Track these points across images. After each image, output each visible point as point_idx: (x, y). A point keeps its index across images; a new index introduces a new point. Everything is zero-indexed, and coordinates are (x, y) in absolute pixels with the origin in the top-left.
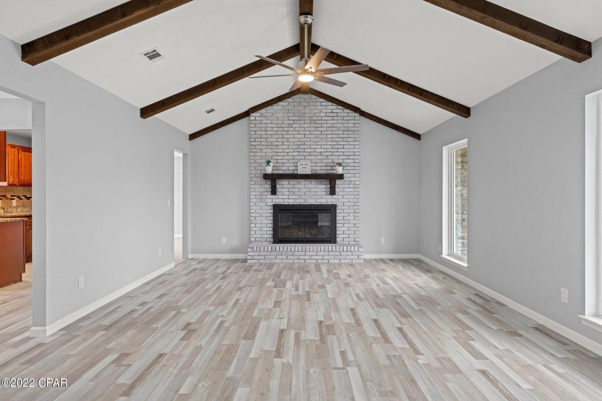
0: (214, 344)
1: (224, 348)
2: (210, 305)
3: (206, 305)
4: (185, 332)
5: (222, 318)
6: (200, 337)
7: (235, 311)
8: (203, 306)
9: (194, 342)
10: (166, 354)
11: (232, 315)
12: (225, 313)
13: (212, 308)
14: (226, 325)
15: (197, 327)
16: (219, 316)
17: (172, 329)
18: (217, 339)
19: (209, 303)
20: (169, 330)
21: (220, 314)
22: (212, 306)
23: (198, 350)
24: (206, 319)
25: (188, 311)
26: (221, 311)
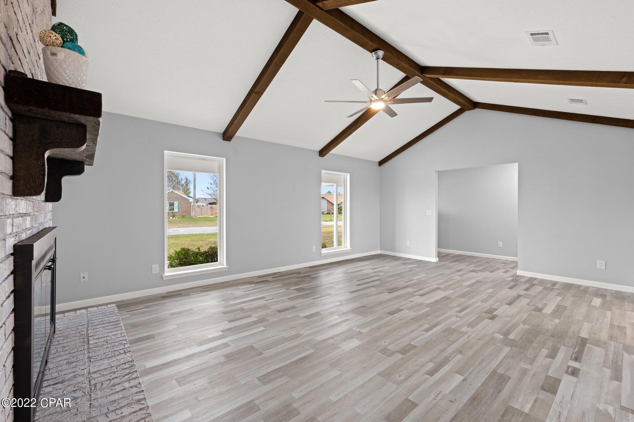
0: (473, 301)
1: (467, 297)
2: (464, 333)
3: (471, 335)
4: (494, 313)
5: (459, 315)
6: (482, 307)
7: (442, 318)
8: (474, 335)
9: (487, 305)
10: (506, 304)
11: (447, 315)
12: (454, 319)
13: (464, 329)
14: (458, 309)
15: (484, 315)
16: (461, 317)
17: (507, 319)
18: (470, 303)
19: (466, 336)
20: (509, 319)
21: (459, 319)
22: (463, 332)
23: (484, 301)
24: (474, 318)
25: (493, 333)
26: (456, 322)
